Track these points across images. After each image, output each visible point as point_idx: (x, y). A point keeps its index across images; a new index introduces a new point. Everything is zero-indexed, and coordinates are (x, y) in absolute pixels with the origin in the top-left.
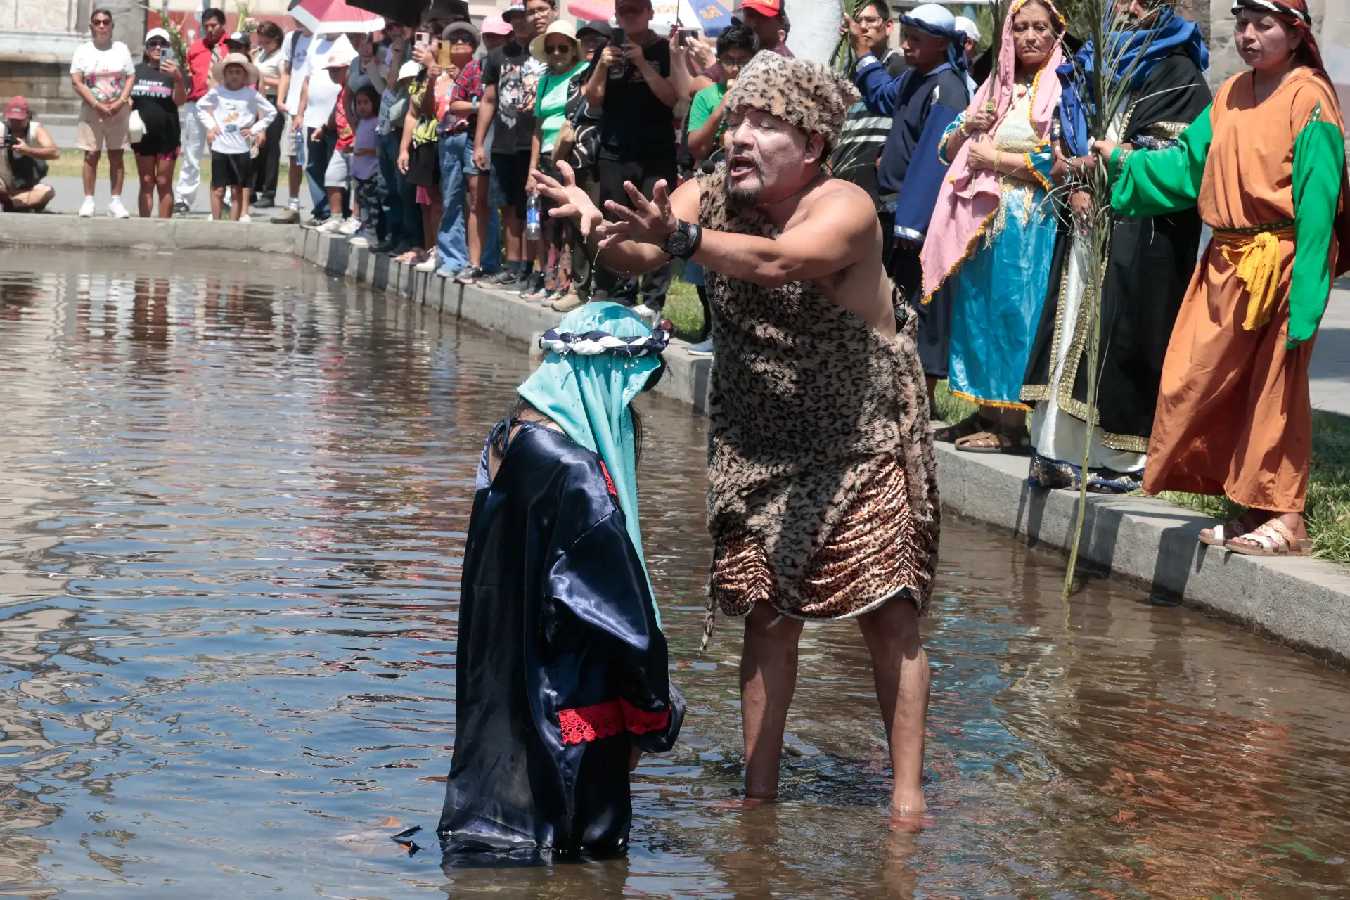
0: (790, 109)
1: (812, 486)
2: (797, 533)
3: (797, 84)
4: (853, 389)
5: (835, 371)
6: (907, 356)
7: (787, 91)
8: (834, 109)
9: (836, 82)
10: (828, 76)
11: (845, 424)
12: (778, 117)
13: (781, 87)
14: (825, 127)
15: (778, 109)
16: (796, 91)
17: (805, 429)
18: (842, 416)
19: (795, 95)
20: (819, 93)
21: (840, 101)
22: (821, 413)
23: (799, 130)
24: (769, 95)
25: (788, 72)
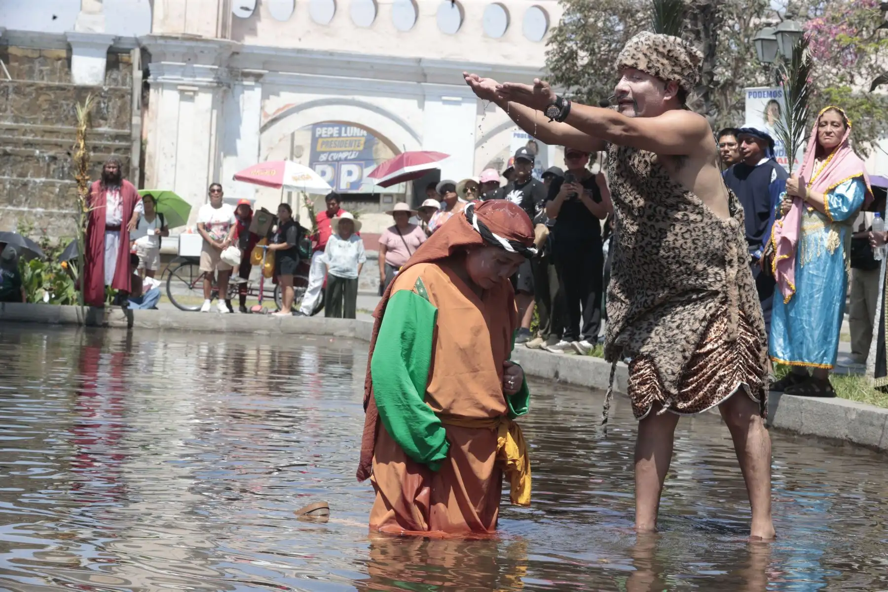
0: (650, 65)
1: (679, 322)
2: (673, 353)
3: (656, 50)
4: (693, 246)
5: (680, 232)
6: (733, 229)
7: (648, 54)
8: (683, 64)
9: (685, 48)
10: (679, 44)
11: (687, 268)
12: (642, 71)
13: (645, 52)
14: (677, 77)
15: (642, 66)
16: (655, 54)
17: (661, 271)
18: (685, 263)
19: (654, 56)
20: (671, 54)
21: (687, 59)
22: (670, 260)
23: (657, 77)
24: (636, 57)
25: (650, 43)
